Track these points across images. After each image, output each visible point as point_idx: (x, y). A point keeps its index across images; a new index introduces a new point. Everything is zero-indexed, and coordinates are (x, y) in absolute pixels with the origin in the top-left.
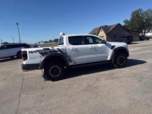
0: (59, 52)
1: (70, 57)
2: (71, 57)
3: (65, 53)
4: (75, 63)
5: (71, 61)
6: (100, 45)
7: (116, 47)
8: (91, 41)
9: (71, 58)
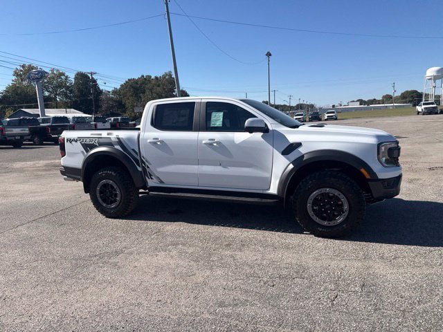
0: (118, 147)
1: (146, 163)
2: (150, 164)
3: (133, 150)
4: (161, 182)
5: (151, 175)
6: (240, 137)
7: (303, 150)
8: (216, 121)
9: (148, 167)
